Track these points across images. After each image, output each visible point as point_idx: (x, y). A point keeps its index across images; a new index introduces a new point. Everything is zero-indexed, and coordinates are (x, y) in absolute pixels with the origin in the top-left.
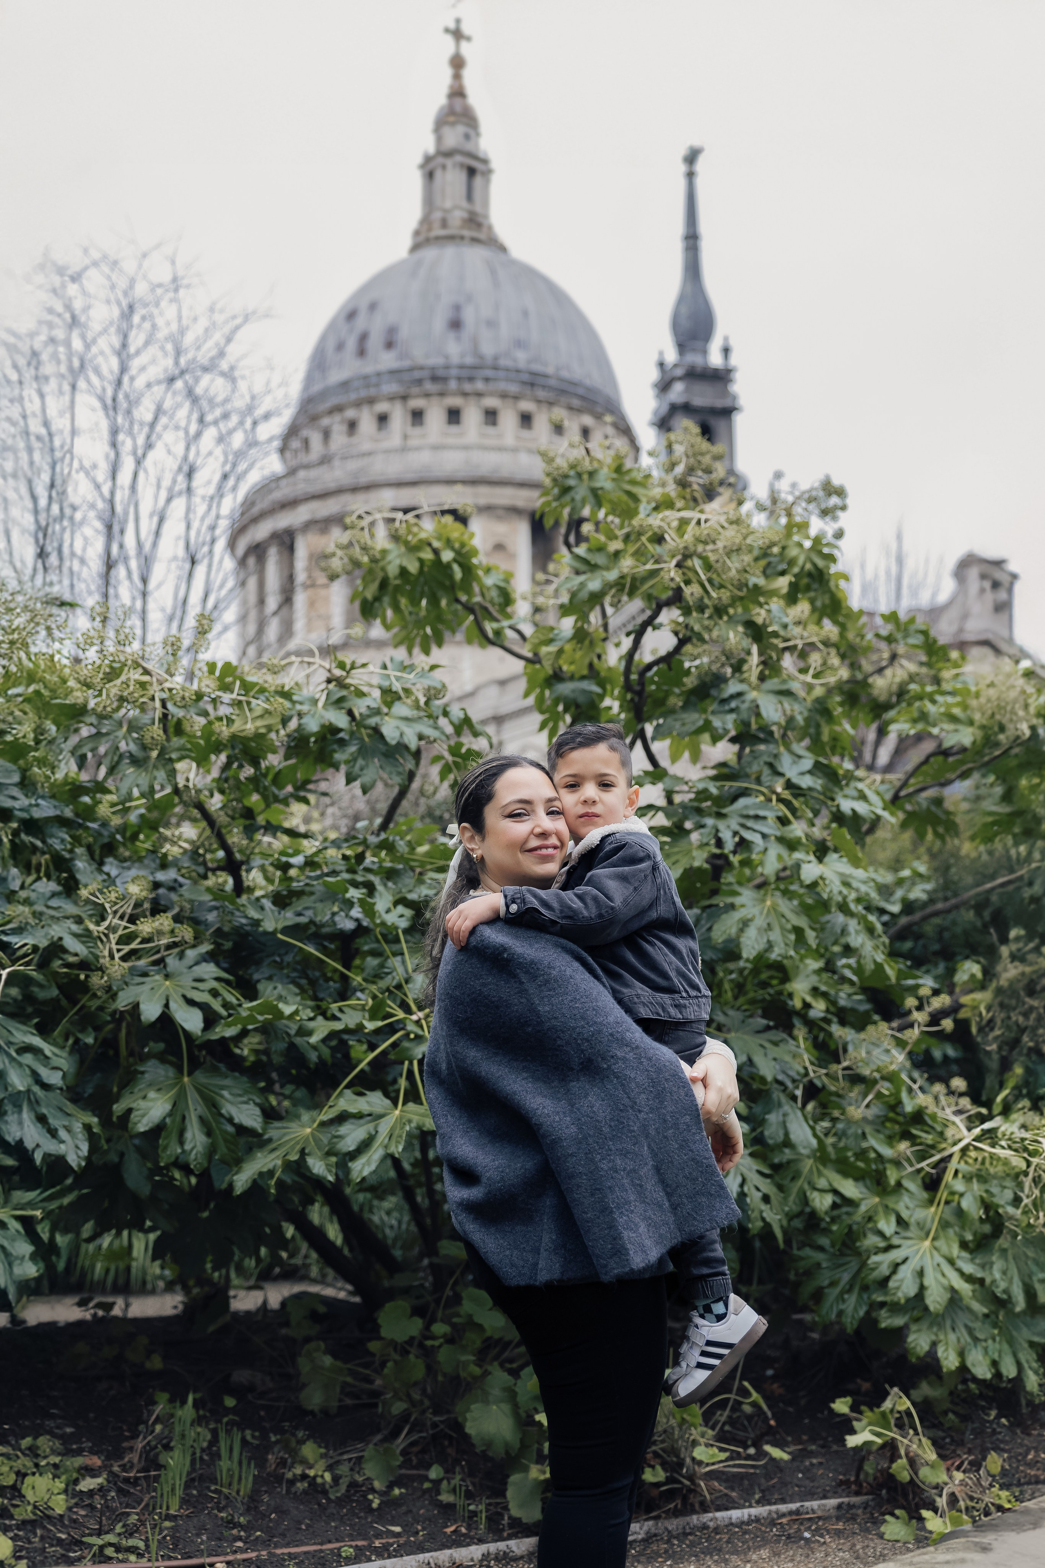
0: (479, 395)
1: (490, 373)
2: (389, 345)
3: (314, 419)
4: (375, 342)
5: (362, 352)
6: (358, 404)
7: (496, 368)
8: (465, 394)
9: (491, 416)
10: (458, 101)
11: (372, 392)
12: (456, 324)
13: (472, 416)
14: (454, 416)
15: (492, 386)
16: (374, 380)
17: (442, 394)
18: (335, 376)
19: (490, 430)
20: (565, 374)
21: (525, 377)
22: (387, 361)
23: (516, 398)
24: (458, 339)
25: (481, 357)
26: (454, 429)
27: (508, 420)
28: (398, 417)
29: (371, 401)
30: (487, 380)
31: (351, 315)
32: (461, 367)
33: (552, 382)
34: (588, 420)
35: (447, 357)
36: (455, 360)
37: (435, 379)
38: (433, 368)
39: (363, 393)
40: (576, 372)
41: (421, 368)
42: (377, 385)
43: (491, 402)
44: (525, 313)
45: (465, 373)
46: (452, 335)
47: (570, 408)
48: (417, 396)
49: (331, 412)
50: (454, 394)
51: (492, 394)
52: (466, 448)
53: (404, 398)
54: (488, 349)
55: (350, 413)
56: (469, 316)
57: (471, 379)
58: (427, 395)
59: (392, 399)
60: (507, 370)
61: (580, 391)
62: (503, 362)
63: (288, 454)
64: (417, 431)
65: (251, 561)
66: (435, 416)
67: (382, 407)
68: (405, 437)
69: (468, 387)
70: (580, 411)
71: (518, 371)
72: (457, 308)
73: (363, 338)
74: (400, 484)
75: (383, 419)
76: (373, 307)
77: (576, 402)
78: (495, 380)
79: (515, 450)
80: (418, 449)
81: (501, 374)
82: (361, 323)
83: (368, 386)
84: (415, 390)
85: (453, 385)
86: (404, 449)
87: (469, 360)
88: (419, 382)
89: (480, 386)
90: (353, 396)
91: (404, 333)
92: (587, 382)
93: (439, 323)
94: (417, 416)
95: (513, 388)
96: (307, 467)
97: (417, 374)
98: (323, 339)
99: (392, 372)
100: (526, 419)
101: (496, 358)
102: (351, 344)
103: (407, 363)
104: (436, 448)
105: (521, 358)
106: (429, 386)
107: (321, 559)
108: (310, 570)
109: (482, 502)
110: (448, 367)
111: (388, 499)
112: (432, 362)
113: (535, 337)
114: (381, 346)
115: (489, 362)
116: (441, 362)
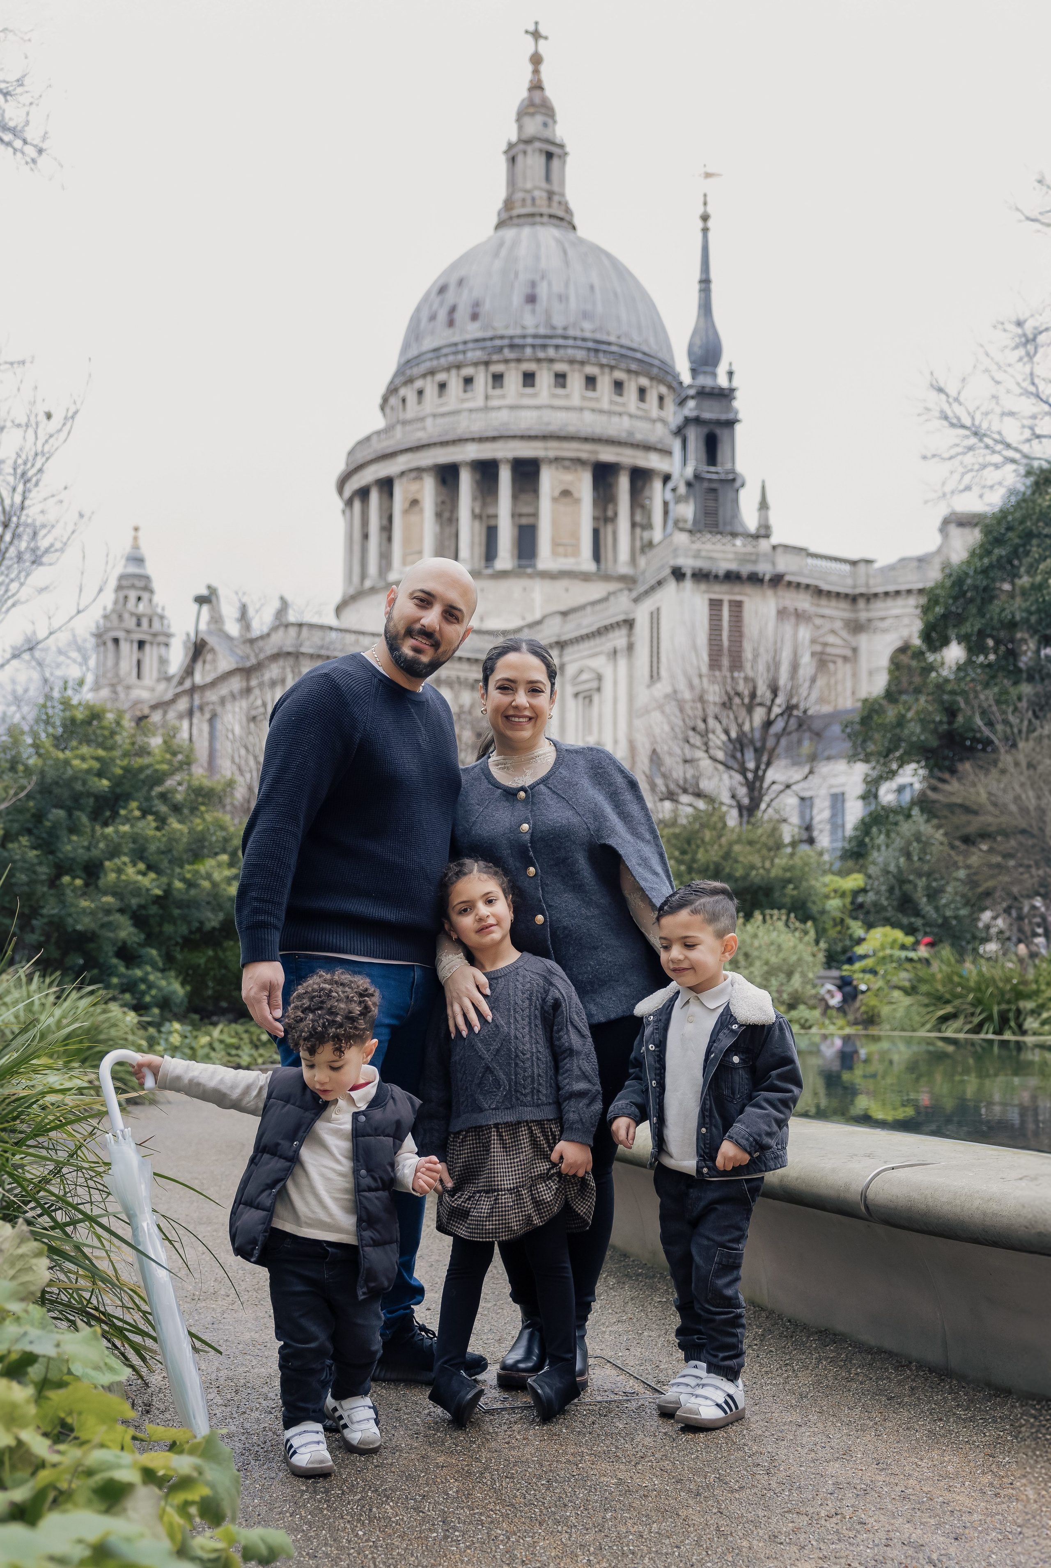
0: (551, 361)
1: (560, 342)
2: (475, 317)
3: (410, 381)
4: (462, 314)
5: (451, 323)
6: (448, 369)
7: (565, 337)
8: (539, 360)
9: (561, 379)
10: (536, 94)
11: (460, 357)
12: (531, 299)
13: (544, 379)
14: (529, 379)
15: (562, 352)
16: (461, 347)
17: (519, 360)
18: (428, 344)
19: (560, 391)
20: (624, 341)
21: (590, 345)
22: (473, 331)
23: (582, 363)
24: (533, 312)
25: (554, 328)
26: (529, 390)
27: (575, 382)
28: (481, 379)
29: (458, 367)
30: (557, 347)
31: (442, 290)
32: (535, 336)
33: (614, 348)
34: (644, 381)
35: (523, 327)
36: (531, 331)
37: (512, 346)
38: (511, 338)
39: (451, 358)
40: (635, 339)
41: (502, 337)
42: (464, 352)
43: (560, 367)
44: (592, 288)
45: (539, 341)
46: (528, 307)
47: (629, 371)
48: (498, 362)
49: (424, 376)
50: (529, 360)
51: (561, 360)
52: (538, 408)
53: (487, 364)
54: (559, 321)
55: (441, 377)
56: (542, 291)
57: (544, 347)
58: (506, 361)
59: (476, 364)
60: (575, 339)
61: (639, 356)
62: (571, 332)
63: (388, 410)
64: (498, 392)
65: (357, 505)
66: (513, 379)
67: (468, 371)
68: (487, 398)
69: (541, 354)
70: (637, 373)
71: (584, 340)
72: (533, 284)
73: (453, 310)
74: (481, 440)
75: (468, 381)
76: (461, 282)
77: (634, 367)
78: (566, 347)
79: (581, 409)
80: (499, 408)
81: (570, 342)
82: (450, 297)
83: (456, 353)
84: (495, 357)
85: (528, 351)
86: (486, 409)
87: (542, 331)
88: (501, 349)
89: (551, 352)
90: (443, 361)
91: (487, 307)
92: (645, 348)
93: (517, 298)
94: (498, 379)
95: (580, 355)
96: (404, 423)
97: (498, 342)
98: (418, 310)
99: (477, 341)
100: (591, 381)
101: (565, 329)
102: (442, 315)
103: (489, 334)
104: (512, 408)
105: (588, 328)
106: (508, 354)
107: (415, 502)
108: (406, 512)
109: (551, 454)
110: (524, 337)
111: (472, 452)
112: (510, 332)
113: (599, 309)
114: (467, 317)
115: (560, 332)
116: (518, 332)
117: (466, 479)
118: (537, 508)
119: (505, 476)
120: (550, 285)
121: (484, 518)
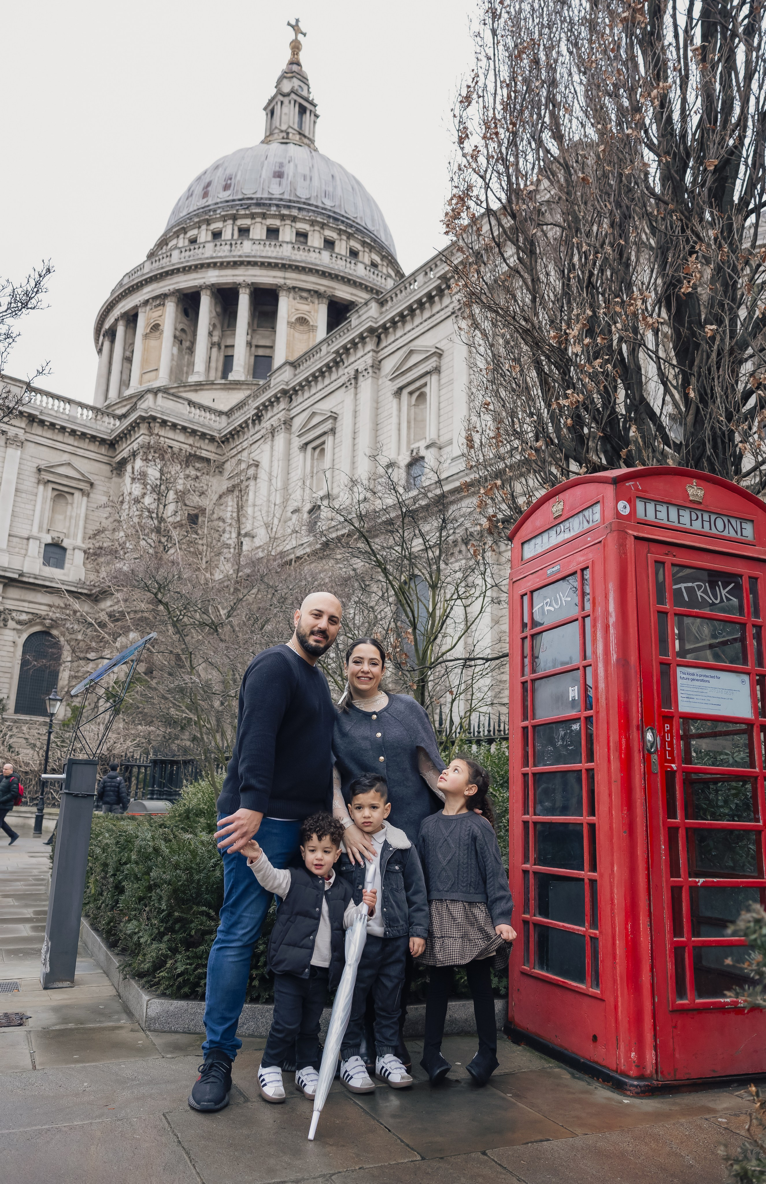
0: (294, 219)
1: (302, 206)
2: (227, 187)
4: (215, 187)
6: (198, 226)
7: (308, 204)
8: (283, 217)
9: (302, 236)
10: (295, 68)
11: (210, 216)
13: (287, 235)
14: (273, 233)
15: (303, 215)
16: (211, 208)
17: (264, 216)
21: (330, 213)
22: (225, 196)
23: (322, 227)
24: (280, 184)
25: (296, 195)
28: (229, 232)
29: (209, 222)
30: (300, 210)
32: (281, 199)
35: (270, 192)
36: (276, 195)
37: (259, 205)
38: (259, 198)
41: (251, 198)
43: (302, 226)
44: (332, 177)
45: (283, 203)
46: (276, 180)
47: (363, 244)
48: (245, 217)
50: (274, 217)
51: (304, 220)
54: (302, 191)
55: (193, 232)
56: (289, 171)
57: (288, 208)
58: (253, 217)
59: (224, 220)
60: (317, 207)
62: (313, 202)
66: (258, 232)
67: (217, 225)
69: (285, 212)
70: (369, 248)
71: (325, 209)
72: (281, 165)
75: (216, 234)
78: (308, 211)
81: (311, 208)
84: (243, 213)
85: (274, 210)
87: (287, 196)
88: (248, 207)
89: (295, 212)
91: (240, 180)
93: (266, 173)
94: (244, 230)
95: (321, 220)
97: (246, 202)
99: (227, 201)
100: (329, 244)
101: (308, 197)
103: (239, 196)
105: (328, 203)
106: (255, 211)
107: (156, 327)
108: (146, 336)
109: (290, 283)
110: (271, 199)
111: (213, 277)
112: (258, 195)
113: (339, 192)
114: (220, 188)
115: (303, 200)
116: (266, 195)
117: (206, 303)
118: (274, 341)
119: (244, 301)
120: (296, 166)
121: (223, 347)
